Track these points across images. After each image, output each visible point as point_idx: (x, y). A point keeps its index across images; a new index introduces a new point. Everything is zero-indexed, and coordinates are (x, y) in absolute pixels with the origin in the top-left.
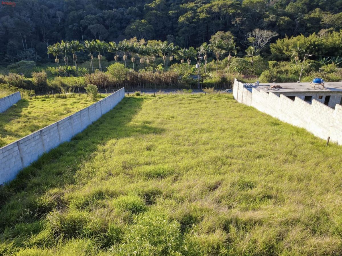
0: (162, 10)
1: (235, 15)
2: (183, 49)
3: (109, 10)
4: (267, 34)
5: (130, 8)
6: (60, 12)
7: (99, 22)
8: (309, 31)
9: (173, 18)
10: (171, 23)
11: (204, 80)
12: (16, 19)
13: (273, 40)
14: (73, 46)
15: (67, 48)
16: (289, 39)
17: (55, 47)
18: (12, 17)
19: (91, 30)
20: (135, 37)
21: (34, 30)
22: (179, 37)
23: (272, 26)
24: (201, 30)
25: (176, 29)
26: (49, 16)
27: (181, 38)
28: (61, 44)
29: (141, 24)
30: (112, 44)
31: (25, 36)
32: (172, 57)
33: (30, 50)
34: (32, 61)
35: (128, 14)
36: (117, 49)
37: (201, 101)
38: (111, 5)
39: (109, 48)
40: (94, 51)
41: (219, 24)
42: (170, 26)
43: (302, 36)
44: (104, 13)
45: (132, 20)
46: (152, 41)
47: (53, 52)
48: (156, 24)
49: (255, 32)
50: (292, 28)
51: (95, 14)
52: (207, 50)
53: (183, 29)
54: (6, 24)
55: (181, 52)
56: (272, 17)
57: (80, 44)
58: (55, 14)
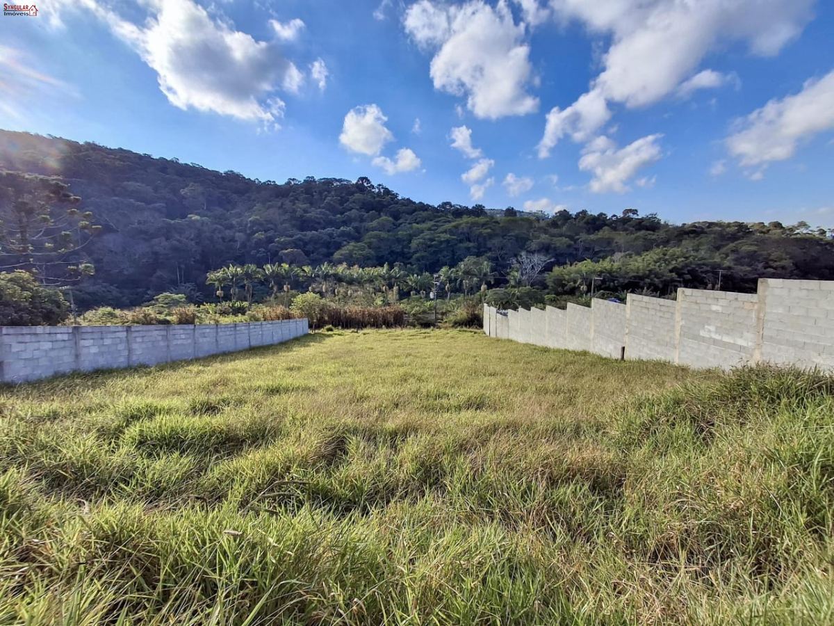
0: (389, 231)
1: (491, 236)
2: (413, 276)
3: (313, 232)
4: (539, 260)
5: (342, 228)
6: (241, 234)
7: (296, 246)
8: (598, 256)
9: (404, 241)
10: (401, 247)
11: (444, 317)
12: (175, 242)
13: (548, 268)
14: (247, 272)
15: (237, 275)
16: (571, 265)
17: (220, 274)
18: (167, 239)
19: (284, 257)
20: (345, 263)
21: (198, 257)
22: (413, 265)
23: (545, 249)
24: (444, 257)
25: (408, 255)
26: (223, 238)
27: (414, 266)
28: (228, 269)
29: (356, 249)
30: (306, 268)
31: (183, 266)
32: (397, 287)
33: (188, 285)
34: (180, 295)
35: (339, 236)
36: (313, 275)
37: (430, 336)
38: (316, 225)
39: (301, 274)
40: (280, 280)
41: (469, 248)
42: (398, 250)
43: (589, 260)
44: (305, 235)
45: (345, 243)
46: (370, 268)
47: (215, 281)
48: (379, 248)
49: (521, 256)
50: (574, 252)
51: (291, 236)
52: (448, 277)
53: (418, 255)
54: (157, 248)
55: (411, 280)
56: (544, 238)
57: (258, 270)
58: (234, 237)
